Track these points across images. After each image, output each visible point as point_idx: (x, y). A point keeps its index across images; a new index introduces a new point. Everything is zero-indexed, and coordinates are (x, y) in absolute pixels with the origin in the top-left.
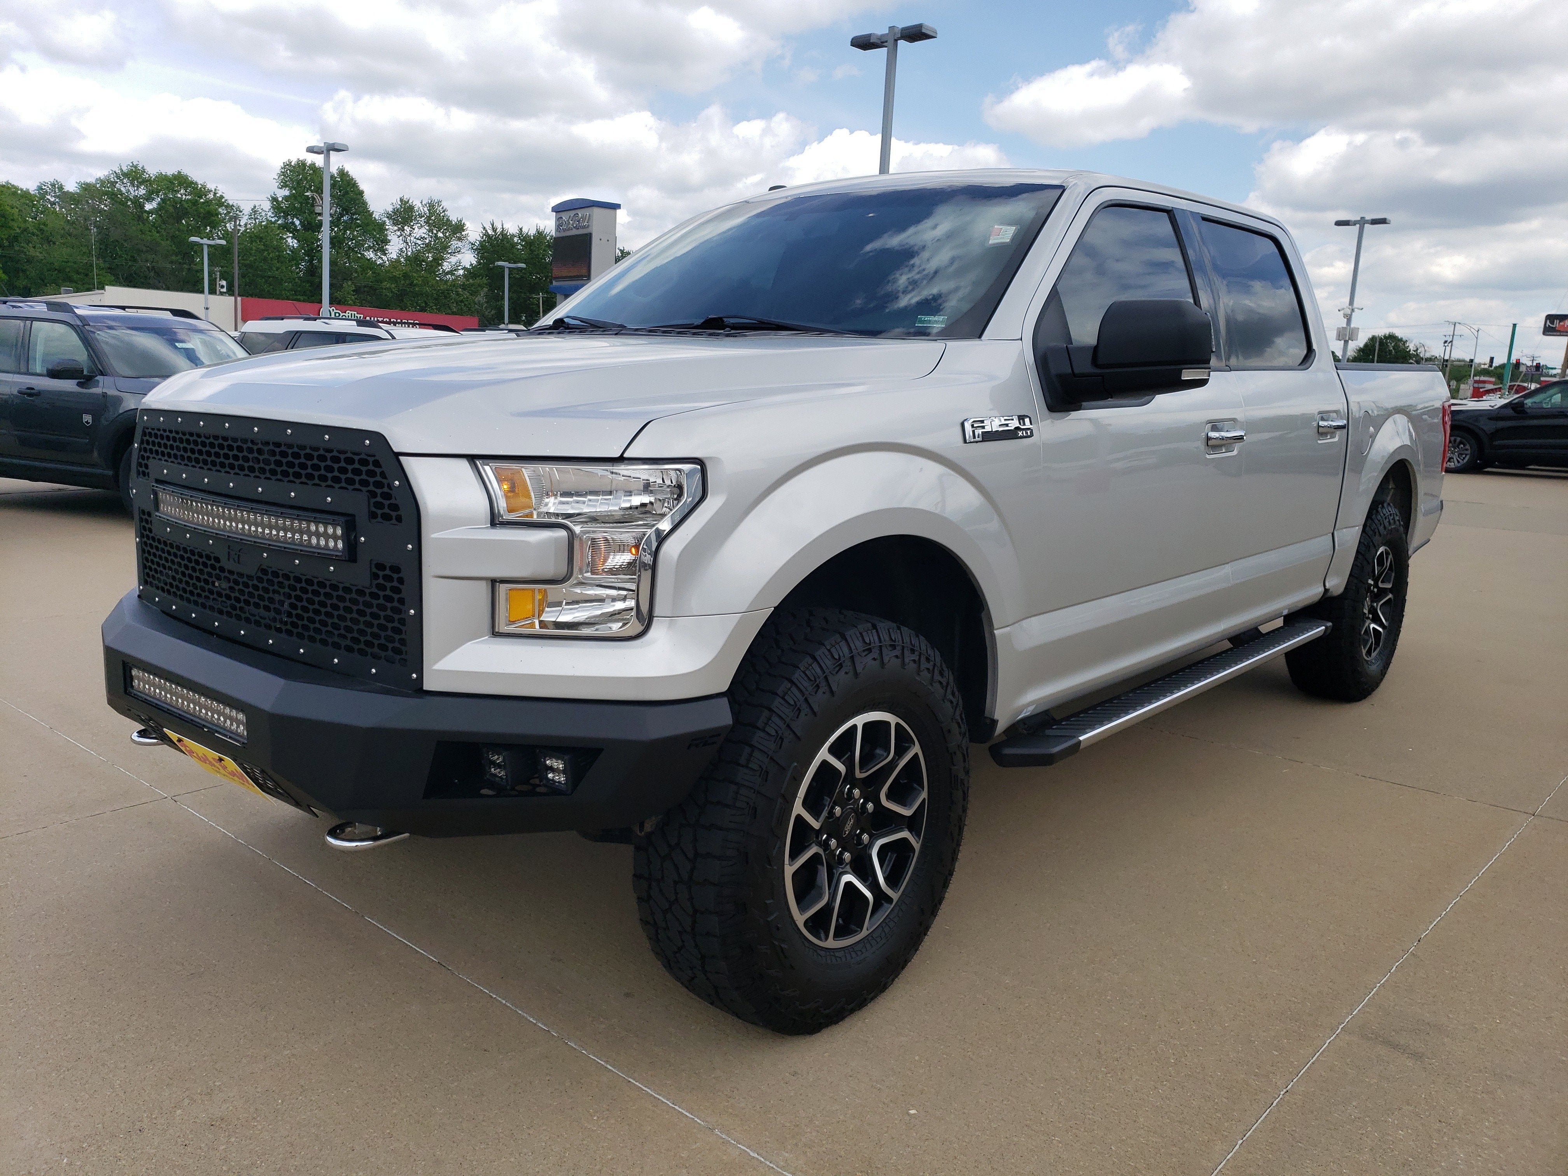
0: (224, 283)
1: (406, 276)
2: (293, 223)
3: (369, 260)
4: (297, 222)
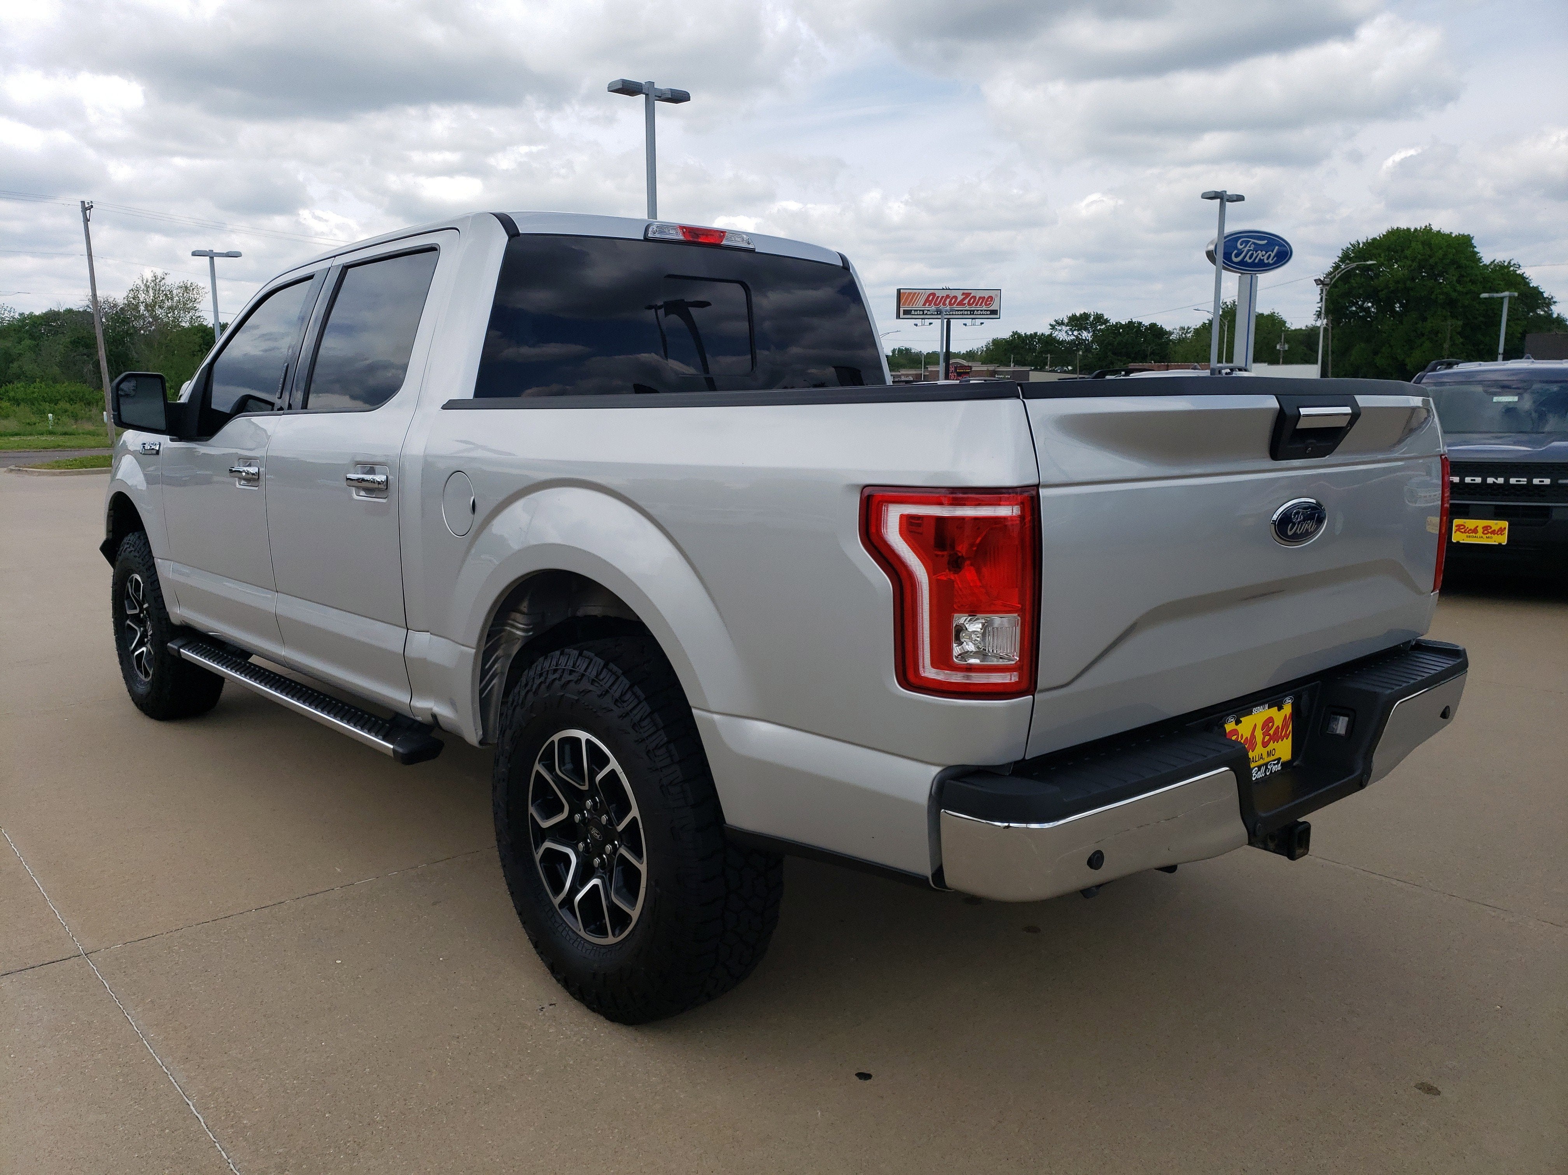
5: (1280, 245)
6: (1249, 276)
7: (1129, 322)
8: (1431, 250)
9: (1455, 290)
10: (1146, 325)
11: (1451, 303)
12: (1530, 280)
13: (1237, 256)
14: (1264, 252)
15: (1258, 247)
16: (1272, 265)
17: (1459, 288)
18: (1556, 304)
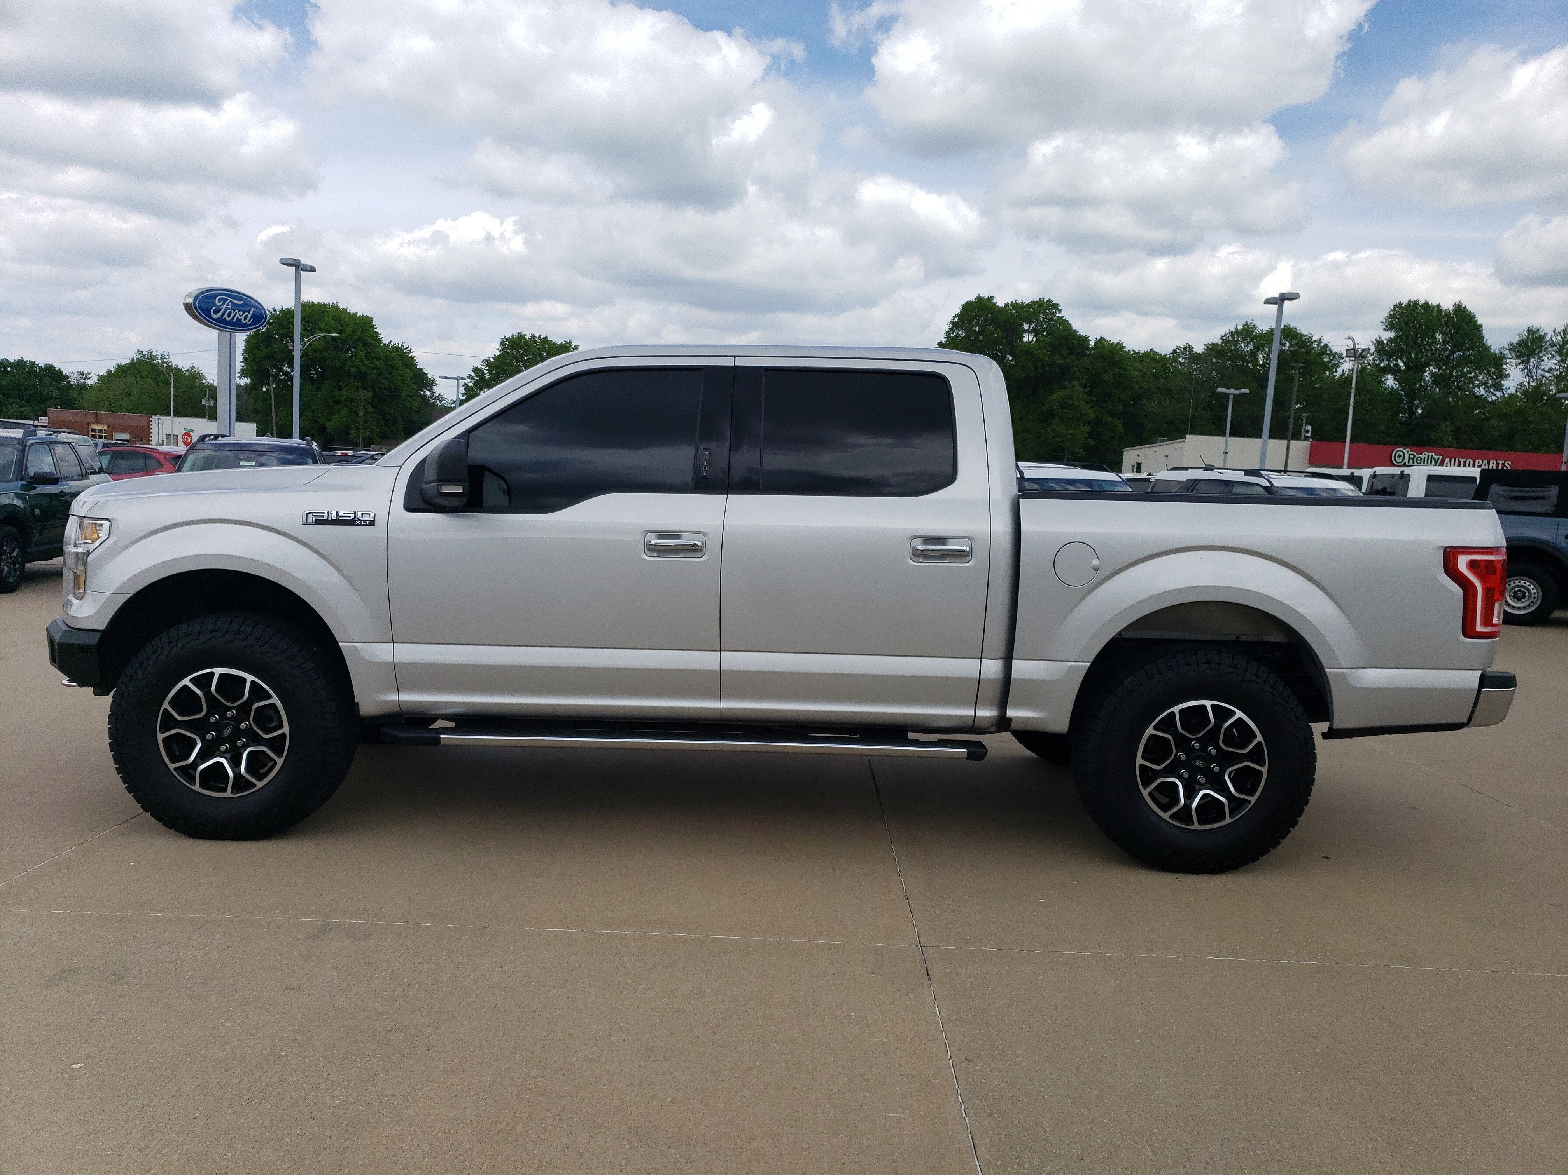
0: (1309, 428)
1: (1519, 412)
2: (1397, 365)
3: (1477, 397)
4: (1401, 364)
5: (255, 307)
6: (228, 333)
7: (18, 360)
8: (342, 326)
9: (364, 365)
10: (40, 365)
11: (361, 376)
12: (417, 363)
13: (216, 312)
14: (241, 312)
15: (235, 307)
16: (249, 325)
17: (367, 363)
18: (438, 386)
